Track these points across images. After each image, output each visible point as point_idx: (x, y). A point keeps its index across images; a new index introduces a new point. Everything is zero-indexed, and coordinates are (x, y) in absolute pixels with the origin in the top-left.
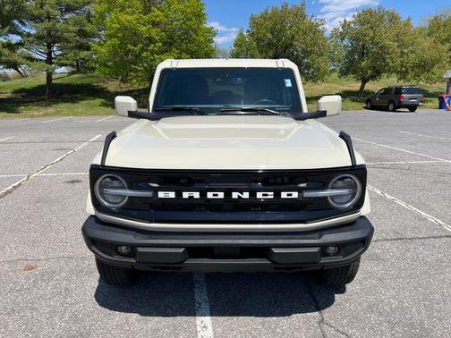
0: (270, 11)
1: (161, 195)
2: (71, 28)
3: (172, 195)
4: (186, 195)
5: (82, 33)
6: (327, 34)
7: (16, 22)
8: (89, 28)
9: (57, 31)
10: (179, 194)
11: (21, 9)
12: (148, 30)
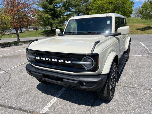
2: (84, 8)
3: (39, 58)
5: (87, 9)
7: (70, 8)
8: (90, 7)
9: (80, 9)
11: (71, 4)
12: (107, 5)
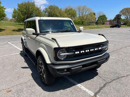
0: (24, 3)
1: (76, 53)
3: (78, 52)
4: (81, 52)
6: (42, 11)
10: (80, 52)
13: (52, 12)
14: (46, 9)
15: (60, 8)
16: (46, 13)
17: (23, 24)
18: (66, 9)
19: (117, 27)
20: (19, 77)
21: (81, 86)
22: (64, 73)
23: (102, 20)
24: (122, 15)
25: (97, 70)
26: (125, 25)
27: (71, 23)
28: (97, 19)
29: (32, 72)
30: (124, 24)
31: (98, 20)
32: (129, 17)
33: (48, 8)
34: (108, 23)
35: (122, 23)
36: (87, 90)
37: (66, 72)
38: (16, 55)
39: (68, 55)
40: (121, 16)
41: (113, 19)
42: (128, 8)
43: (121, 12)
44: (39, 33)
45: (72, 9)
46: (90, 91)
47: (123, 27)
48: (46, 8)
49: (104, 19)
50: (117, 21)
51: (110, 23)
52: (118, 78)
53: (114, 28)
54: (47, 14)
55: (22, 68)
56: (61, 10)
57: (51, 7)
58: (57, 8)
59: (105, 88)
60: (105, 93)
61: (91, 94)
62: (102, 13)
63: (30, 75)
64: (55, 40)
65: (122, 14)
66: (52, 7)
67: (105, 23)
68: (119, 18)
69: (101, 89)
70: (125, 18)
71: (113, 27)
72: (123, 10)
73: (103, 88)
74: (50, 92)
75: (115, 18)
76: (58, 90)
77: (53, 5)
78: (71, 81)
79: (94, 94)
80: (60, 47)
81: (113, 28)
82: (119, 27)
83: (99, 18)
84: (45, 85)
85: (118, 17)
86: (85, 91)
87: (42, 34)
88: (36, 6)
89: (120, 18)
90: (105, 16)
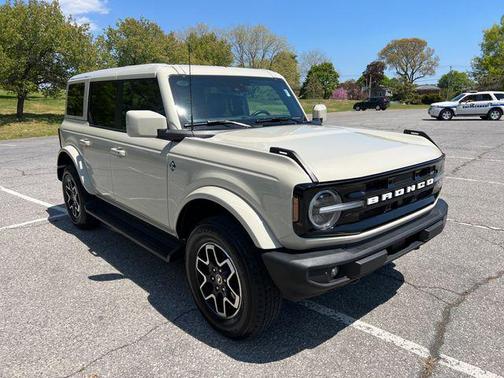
3: (376, 199)
10: (380, 198)
13: (136, 47)
14: (111, 33)
15: (166, 33)
16: (110, 49)
17: (11, 94)
18: (192, 36)
19: (378, 107)
20: (101, 318)
21: (369, 328)
22: (333, 283)
23: (323, 83)
24: (388, 66)
25: (395, 265)
26: (398, 100)
27: (286, 91)
28: (303, 80)
29: (147, 294)
30: (397, 97)
31: (308, 81)
32: (409, 73)
33: (117, 28)
34: (343, 92)
35: (388, 94)
36: (399, 340)
37: (337, 277)
38: (34, 225)
39: (343, 212)
40: (383, 67)
41: (357, 79)
42: (407, 41)
43: (384, 53)
44: (180, 128)
45: (213, 38)
46: (408, 342)
47: (395, 107)
48: (110, 29)
49: (327, 79)
50: (374, 85)
51: (349, 94)
52: (477, 286)
53: (369, 111)
54: (113, 52)
55: (90, 278)
56: (173, 39)
57: (130, 28)
58: (157, 31)
59: (454, 324)
60: (463, 341)
61: (418, 353)
62: (318, 57)
63: (145, 307)
64: (291, 154)
65: (388, 62)
66: (133, 28)
67: (334, 92)
68: (377, 76)
69: (441, 329)
70: (397, 77)
71: (362, 106)
72: (389, 48)
73: (448, 327)
74: (267, 365)
75: (366, 76)
76: (295, 351)
77: (137, 19)
78: (321, 311)
79: (428, 351)
80: (318, 183)
81: (364, 109)
82: (384, 109)
83: (310, 73)
84: (231, 338)
85: (374, 73)
86: (392, 345)
87: (196, 133)
88: (66, 21)
89: (382, 77)
90: (330, 66)
